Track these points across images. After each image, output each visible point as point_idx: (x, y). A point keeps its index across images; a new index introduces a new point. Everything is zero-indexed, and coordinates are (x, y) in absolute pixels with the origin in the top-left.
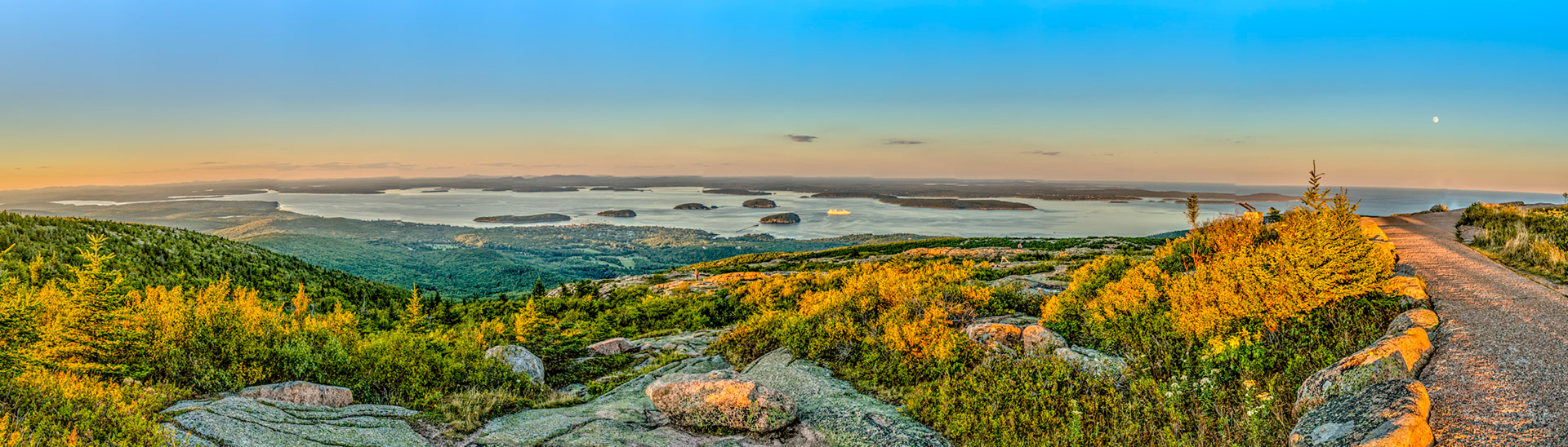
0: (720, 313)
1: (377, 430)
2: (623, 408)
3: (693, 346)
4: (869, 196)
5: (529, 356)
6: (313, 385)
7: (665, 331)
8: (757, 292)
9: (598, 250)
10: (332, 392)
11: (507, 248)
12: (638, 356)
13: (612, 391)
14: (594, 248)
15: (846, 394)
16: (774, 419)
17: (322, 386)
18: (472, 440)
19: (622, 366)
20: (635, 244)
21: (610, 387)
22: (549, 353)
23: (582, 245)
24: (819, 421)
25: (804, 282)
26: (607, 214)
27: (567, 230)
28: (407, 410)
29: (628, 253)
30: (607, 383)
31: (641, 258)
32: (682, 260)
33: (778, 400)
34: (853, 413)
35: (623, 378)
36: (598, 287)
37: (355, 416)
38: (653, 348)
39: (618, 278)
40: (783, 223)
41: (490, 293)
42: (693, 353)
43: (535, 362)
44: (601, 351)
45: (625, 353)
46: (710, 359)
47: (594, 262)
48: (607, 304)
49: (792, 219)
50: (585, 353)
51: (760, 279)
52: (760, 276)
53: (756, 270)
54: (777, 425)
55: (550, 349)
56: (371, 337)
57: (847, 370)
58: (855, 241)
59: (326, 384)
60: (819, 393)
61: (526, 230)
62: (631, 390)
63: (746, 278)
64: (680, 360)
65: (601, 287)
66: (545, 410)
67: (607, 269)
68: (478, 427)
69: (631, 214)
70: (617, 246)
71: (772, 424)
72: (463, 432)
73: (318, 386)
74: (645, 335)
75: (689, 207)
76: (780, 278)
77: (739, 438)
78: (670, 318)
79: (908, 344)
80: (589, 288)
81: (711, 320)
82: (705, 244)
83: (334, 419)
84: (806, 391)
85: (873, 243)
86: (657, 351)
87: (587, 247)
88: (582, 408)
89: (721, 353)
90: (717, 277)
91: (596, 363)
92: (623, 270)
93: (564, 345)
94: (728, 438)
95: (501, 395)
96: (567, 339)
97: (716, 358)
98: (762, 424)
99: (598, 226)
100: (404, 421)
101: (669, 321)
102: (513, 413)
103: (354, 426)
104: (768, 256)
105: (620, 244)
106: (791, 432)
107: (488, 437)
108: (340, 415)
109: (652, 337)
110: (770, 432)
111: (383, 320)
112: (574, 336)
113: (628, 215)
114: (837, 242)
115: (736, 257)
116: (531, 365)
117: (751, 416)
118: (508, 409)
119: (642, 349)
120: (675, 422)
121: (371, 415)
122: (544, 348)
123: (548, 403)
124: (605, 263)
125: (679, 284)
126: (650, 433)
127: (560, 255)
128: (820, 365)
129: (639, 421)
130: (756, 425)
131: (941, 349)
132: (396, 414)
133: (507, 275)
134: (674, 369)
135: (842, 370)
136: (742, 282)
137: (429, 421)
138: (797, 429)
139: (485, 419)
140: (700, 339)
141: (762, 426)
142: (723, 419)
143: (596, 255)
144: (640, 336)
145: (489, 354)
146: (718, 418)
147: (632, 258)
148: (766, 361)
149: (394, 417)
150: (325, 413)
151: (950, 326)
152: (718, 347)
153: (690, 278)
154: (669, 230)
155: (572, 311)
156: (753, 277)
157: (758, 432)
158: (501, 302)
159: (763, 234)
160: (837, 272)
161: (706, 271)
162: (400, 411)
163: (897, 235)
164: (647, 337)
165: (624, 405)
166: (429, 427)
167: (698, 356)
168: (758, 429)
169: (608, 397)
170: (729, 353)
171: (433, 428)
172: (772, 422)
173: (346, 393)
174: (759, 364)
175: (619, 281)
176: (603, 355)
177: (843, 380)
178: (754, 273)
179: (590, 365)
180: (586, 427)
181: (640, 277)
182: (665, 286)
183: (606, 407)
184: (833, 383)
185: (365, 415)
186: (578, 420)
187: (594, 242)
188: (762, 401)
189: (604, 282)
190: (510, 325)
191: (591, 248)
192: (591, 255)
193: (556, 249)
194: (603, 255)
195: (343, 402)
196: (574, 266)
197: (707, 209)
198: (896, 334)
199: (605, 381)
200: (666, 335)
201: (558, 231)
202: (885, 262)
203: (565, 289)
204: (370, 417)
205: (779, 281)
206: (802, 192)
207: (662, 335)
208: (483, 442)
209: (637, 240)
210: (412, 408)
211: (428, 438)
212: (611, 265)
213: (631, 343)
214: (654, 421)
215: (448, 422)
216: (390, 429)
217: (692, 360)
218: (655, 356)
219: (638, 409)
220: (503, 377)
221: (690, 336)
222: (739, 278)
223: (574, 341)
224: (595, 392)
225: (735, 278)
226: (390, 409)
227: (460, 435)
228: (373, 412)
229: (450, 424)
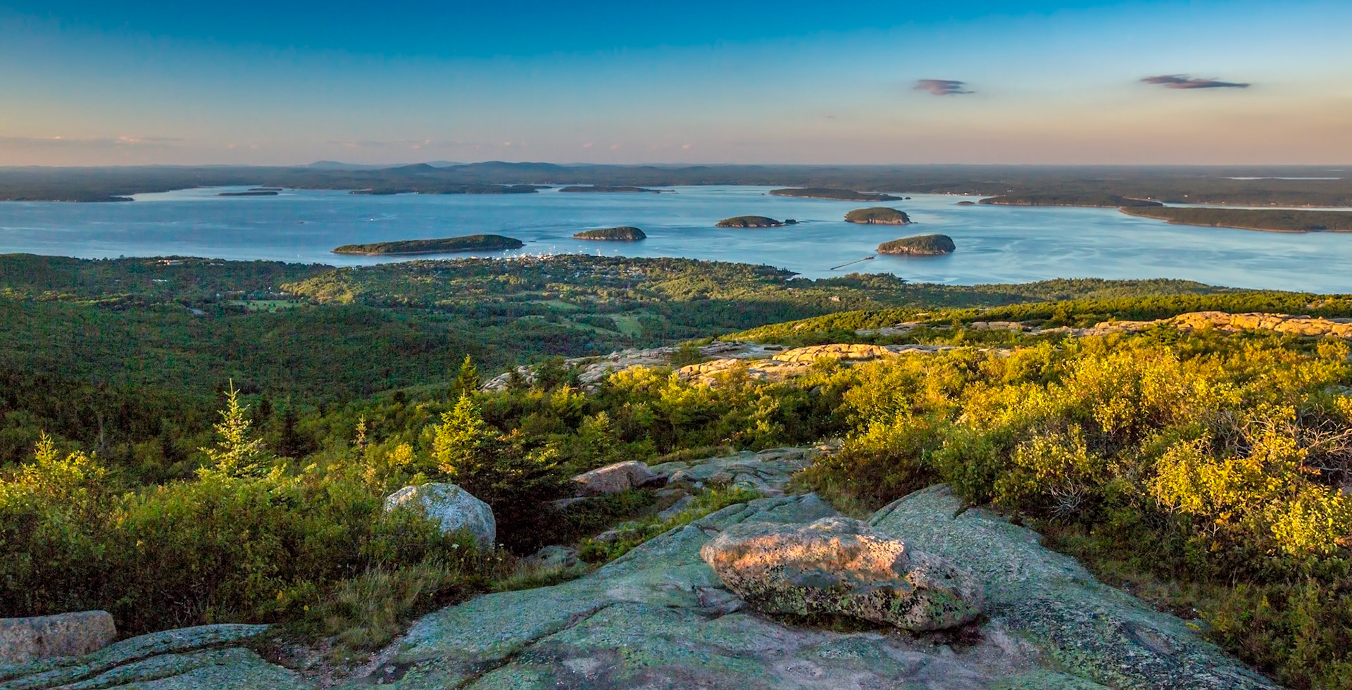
0: (804, 419)
1: (186, 677)
2: (654, 583)
3: (764, 476)
4: (1102, 203)
5: (467, 498)
6: (15, 621)
7: (706, 449)
8: (875, 382)
9: (573, 303)
10: (62, 625)
11: (400, 304)
12: (662, 492)
13: (627, 555)
14: (566, 300)
15: (1075, 580)
16: (940, 610)
17: (37, 620)
18: (384, 659)
19: (633, 512)
20: (642, 292)
21: (622, 548)
22: (503, 492)
23: (545, 294)
24: (1025, 621)
25: (964, 365)
26: (594, 236)
27: (517, 268)
28: (246, 627)
29: (629, 308)
30: (614, 541)
31: (654, 317)
32: (731, 322)
33: (948, 577)
34: (1095, 617)
35: (644, 533)
36: (578, 371)
37: (132, 660)
38: (690, 480)
39: (614, 354)
40: (923, 255)
41: (371, 392)
42: (764, 488)
43: (479, 509)
44: (596, 486)
45: (639, 488)
46: (798, 499)
47: (567, 324)
48: (598, 402)
49: (941, 246)
50: (571, 489)
51: (879, 357)
52: (877, 353)
53: (871, 341)
54: (947, 620)
55: (507, 487)
56: (129, 501)
57: (1075, 536)
58: (1064, 293)
59: (43, 613)
60: (1020, 573)
61: (438, 267)
62: (662, 552)
63: (851, 355)
64: (745, 501)
65: (584, 372)
66: (516, 595)
67: (591, 339)
68: (395, 636)
69: (638, 235)
70: (610, 294)
71: (937, 618)
72: (366, 648)
73: (27, 620)
74: (670, 456)
75: (744, 223)
76: (918, 358)
77: (875, 636)
78: (713, 427)
79: (1208, 502)
80: (561, 374)
81: (787, 430)
82: (769, 293)
83: (83, 678)
84: (995, 567)
85: (1105, 299)
86: (698, 485)
87: (556, 297)
88: (576, 586)
89: (816, 490)
90: (798, 351)
91: (590, 507)
92: (622, 340)
93: (530, 477)
94: (855, 635)
95: (428, 575)
96: (535, 466)
97: (809, 498)
98: (918, 616)
99: (575, 259)
100: (242, 650)
101: (712, 432)
102: (456, 603)
103: (134, 680)
104: (892, 316)
105: (613, 290)
106: (971, 635)
107: (417, 650)
108: (95, 666)
109: (681, 459)
110: (934, 632)
111: (149, 462)
112: (548, 462)
113: (629, 236)
114: (1025, 294)
115: (831, 316)
116: (471, 516)
117: (898, 602)
118: (446, 597)
119: (671, 480)
120: (756, 606)
121: (170, 652)
122: (494, 485)
123: (513, 580)
124: (588, 328)
125: (726, 365)
126: (712, 623)
127: (503, 313)
128: (1017, 522)
129: (686, 603)
130: (908, 617)
131: (1296, 523)
132: (222, 639)
133: (403, 354)
134: (734, 518)
135: (1064, 535)
136: (845, 362)
137: (295, 637)
138: (982, 631)
139: (407, 617)
140: (775, 464)
141: (918, 620)
142: (845, 603)
143: (572, 312)
144: (661, 458)
145: (393, 501)
146: (835, 601)
147: (636, 318)
148: (909, 508)
149: (221, 646)
150: (56, 673)
151: (1312, 479)
152: (811, 478)
153: (747, 355)
154: (707, 267)
155: (533, 415)
156: (866, 355)
157: (910, 630)
158: (398, 405)
159: (883, 275)
160: (1029, 351)
161: (776, 344)
162: (228, 630)
163: (1156, 282)
164: (672, 460)
165: (655, 577)
166: (297, 649)
167: (776, 493)
168: (910, 625)
169: (621, 566)
170: (832, 489)
171: (306, 649)
172: (937, 614)
173: (100, 621)
174: (897, 511)
175: (615, 360)
176: (600, 493)
177: (1065, 553)
178: (868, 347)
179: (579, 511)
180: (598, 617)
181: (655, 352)
182: (703, 368)
183: (623, 582)
184: (1048, 558)
185: (154, 654)
186: (579, 606)
187: (566, 288)
188: (917, 577)
189: (589, 362)
190: (422, 447)
191: (562, 300)
192: (562, 313)
193: (495, 302)
194: (585, 312)
195: (93, 642)
196: (531, 333)
197: (778, 224)
198: (1183, 480)
199: (610, 538)
200: (707, 456)
201: (500, 268)
202: (1132, 334)
203: (516, 377)
204: (168, 656)
205: (916, 363)
206: (961, 193)
207: (698, 457)
208: (408, 660)
209: (647, 283)
210: (254, 621)
211: (297, 669)
212: (598, 331)
213: (648, 469)
214: (712, 605)
215: (336, 633)
216: (216, 668)
217: (767, 501)
218: (695, 493)
219: (681, 584)
220: (425, 540)
221: (757, 460)
222: (838, 355)
223: (550, 470)
224: (595, 558)
225: (831, 355)
226: (208, 631)
227: (360, 655)
228: (175, 645)
229: (338, 637)
